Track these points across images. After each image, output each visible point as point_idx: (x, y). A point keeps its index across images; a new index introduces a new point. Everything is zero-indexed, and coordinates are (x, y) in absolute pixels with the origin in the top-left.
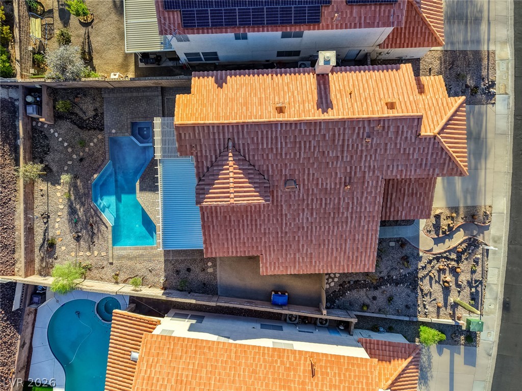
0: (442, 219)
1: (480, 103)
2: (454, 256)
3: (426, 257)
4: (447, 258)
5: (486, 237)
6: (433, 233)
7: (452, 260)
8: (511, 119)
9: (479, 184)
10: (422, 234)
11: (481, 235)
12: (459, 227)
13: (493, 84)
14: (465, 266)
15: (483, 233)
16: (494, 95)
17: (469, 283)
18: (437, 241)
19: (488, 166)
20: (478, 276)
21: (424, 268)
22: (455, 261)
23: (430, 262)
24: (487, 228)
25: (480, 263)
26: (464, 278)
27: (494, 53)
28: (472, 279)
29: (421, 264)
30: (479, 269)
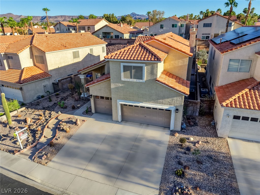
3: (55, 115)
6: (66, 120)
10: (71, 116)
12: (54, 136)
18: (58, 122)
21: (50, 113)
29: (53, 112)
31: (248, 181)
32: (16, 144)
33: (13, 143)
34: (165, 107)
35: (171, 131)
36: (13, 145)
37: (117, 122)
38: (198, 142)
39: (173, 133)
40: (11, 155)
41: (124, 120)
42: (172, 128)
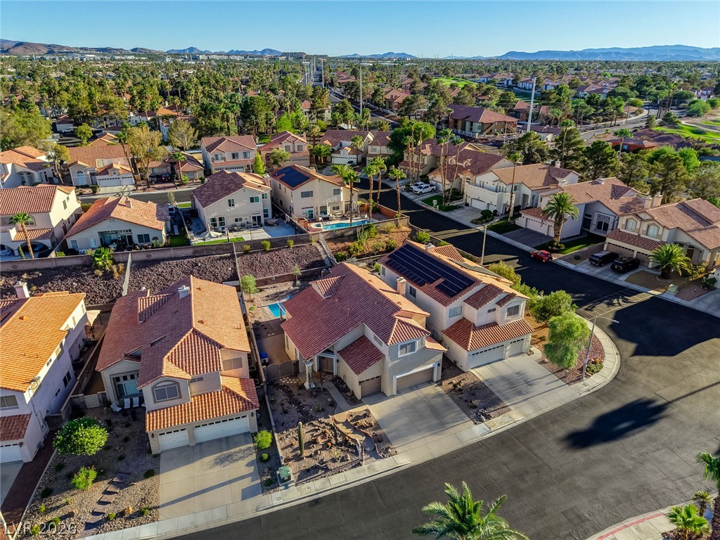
0: (365, 419)
1: (469, 415)
2: (340, 439)
3: (330, 420)
4: (335, 436)
5: (368, 460)
6: (351, 418)
7: (336, 440)
8: (475, 440)
9: (409, 437)
10: (347, 413)
11: (369, 456)
12: (366, 435)
13: (488, 417)
14: (336, 452)
15: (371, 457)
16: (482, 421)
17: (322, 462)
18: (346, 424)
19: (427, 438)
20: (331, 466)
21: (320, 422)
22: (336, 442)
23: (327, 424)
24: (378, 458)
25: (344, 463)
26: (325, 455)
27: (509, 410)
28: (327, 462)
29: (323, 420)
30: (338, 464)
31: (499, 392)
32: (347, 460)
33: (341, 462)
34: (431, 366)
35: (437, 382)
36: (346, 463)
37: (393, 396)
38: (460, 382)
39: (439, 383)
40: (358, 468)
41: (399, 392)
42: (435, 380)
